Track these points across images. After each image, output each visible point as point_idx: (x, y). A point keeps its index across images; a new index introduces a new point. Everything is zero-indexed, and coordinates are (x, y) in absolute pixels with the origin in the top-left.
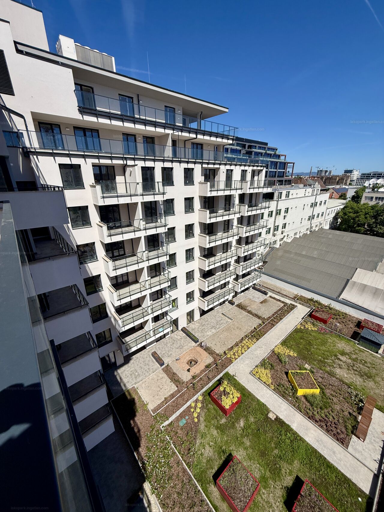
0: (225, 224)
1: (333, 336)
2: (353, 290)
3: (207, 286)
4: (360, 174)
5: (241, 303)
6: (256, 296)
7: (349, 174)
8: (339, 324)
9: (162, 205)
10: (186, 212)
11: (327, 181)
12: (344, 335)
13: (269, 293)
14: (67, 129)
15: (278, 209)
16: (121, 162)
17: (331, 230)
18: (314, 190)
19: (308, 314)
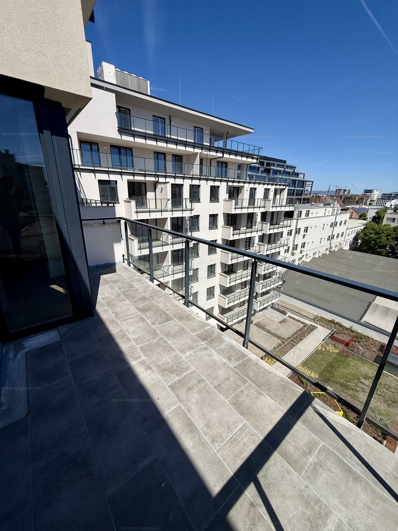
0: (246, 241)
1: (355, 359)
2: (375, 313)
3: (227, 303)
4: (381, 194)
5: (259, 322)
6: (274, 315)
7: (369, 194)
8: (361, 348)
9: (188, 220)
10: (210, 228)
11: (346, 200)
12: (366, 358)
13: (288, 313)
14: (104, 147)
15: (298, 228)
16: (153, 179)
17: (351, 251)
18: (335, 209)
19: (329, 335)
